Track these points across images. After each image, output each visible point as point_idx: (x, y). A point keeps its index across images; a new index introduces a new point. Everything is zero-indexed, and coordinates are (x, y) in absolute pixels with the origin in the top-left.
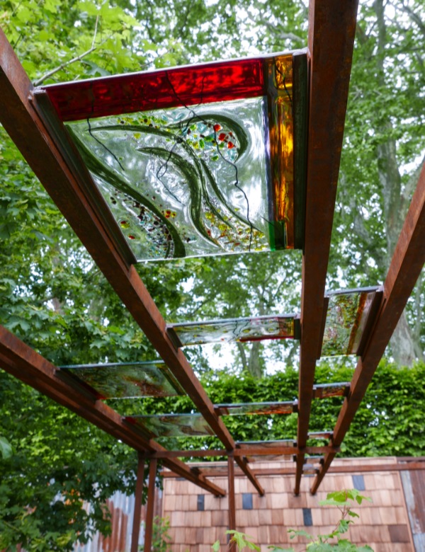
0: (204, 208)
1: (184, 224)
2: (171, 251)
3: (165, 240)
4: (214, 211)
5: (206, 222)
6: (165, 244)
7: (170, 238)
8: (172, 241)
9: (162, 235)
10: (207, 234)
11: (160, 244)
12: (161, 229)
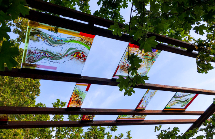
1: (179, 99)
2: (176, 96)
3: (178, 96)
12: (180, 96)
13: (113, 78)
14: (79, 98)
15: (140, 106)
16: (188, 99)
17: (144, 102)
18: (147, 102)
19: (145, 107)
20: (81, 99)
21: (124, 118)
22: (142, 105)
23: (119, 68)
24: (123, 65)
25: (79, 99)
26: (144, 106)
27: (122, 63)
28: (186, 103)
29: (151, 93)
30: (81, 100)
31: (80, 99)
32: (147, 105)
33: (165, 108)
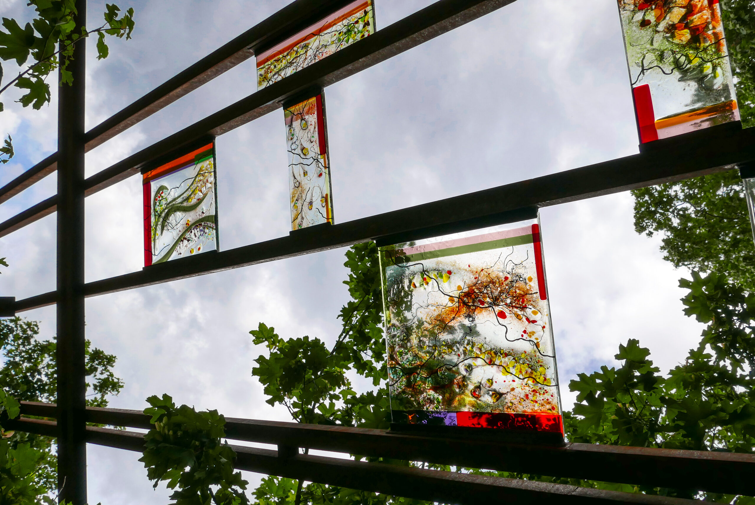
0: (185, 204)
1: (192, 217)
2: (209, 225)
3: (201, 228)
4: (187, 199)
5: (193, 201)
6: (204, 228)
7: (201, 225)
8: (203, 223)
9: (198, 229)
10: (200, 201)
11: (204, 231)
12: (195, 229)
13: (535, 221)
14: (662, 27)
15: (312, 119)
16: (162, 229)
17: (307, 145)
18: (299, 151)
19: (291, 126)
20: (644, 23)
21: (345, 22)
22: (311, 128)
23: (534, 285)
24: (523, 308)
25: (659, 19)
26: (297, 124)
27: (537, 317)
28: (158, 208)
29: (311, 203)
30: (639, 16)
31: (651, 16)
32: (291, 136)
33: (212, 153)
